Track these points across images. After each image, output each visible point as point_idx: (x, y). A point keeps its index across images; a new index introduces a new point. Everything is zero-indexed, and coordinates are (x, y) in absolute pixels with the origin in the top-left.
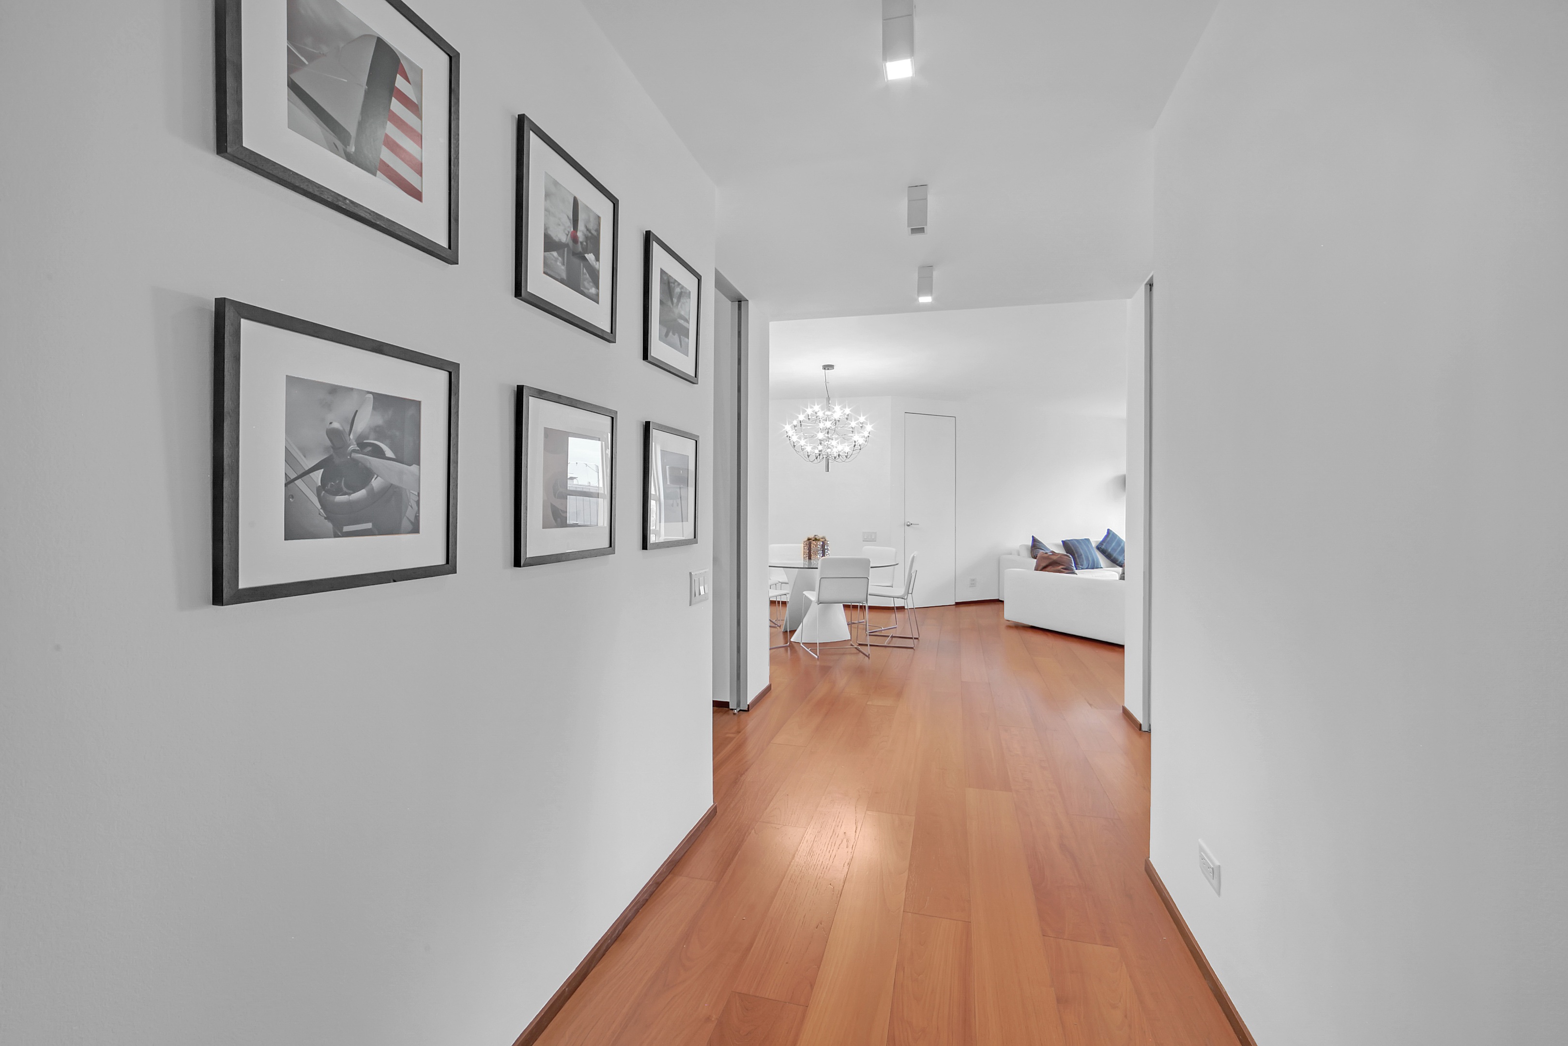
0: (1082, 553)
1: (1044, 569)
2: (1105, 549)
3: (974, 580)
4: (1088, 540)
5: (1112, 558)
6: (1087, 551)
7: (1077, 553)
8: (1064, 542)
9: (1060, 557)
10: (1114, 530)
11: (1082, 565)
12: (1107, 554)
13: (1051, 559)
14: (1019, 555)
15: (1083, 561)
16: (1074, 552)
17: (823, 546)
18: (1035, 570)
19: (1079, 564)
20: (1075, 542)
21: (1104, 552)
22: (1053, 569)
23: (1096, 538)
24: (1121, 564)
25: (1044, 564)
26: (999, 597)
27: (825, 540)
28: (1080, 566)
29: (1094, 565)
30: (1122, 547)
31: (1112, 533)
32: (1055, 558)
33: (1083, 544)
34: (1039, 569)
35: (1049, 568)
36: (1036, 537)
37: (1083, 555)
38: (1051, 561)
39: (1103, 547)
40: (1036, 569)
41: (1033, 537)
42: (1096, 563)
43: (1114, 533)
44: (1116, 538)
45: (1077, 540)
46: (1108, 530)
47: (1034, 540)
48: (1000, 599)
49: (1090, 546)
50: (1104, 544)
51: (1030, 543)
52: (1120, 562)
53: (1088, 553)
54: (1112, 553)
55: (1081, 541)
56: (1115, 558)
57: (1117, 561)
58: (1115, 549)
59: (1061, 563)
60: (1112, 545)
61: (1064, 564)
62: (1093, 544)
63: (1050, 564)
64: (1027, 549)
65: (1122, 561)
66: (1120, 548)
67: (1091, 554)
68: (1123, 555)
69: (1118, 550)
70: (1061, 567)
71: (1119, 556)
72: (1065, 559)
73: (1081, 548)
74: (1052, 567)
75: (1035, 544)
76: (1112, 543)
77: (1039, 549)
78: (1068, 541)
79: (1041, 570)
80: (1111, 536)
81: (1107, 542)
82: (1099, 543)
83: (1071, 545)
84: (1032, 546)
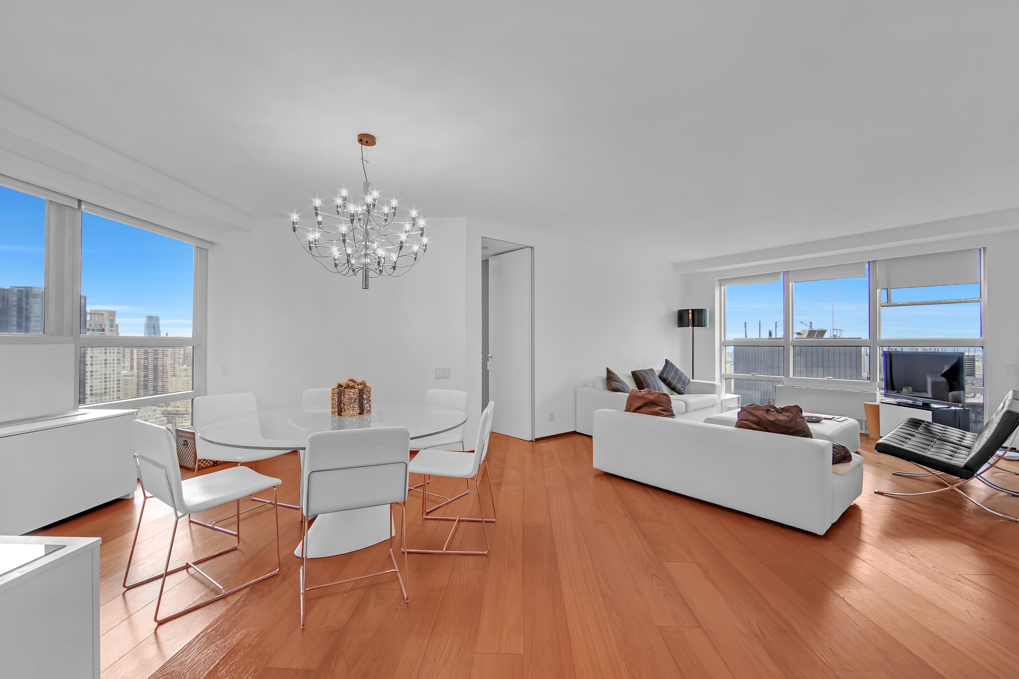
0: (650, 383)
1: (637, 410)
2: (666, 377)
3: (552, 414)
4: (652, 370)
5: (672, 386)
6: (654, 381)
7: (646, 383)
8: (633, 373)
9: (658, 397)
12: (667, 382)
13: (646, 399)
14: (594, 387)
17: (361, 392)
18: (626, 411)
20: (643, 372)
21: (664, 380)
22: (648, 410)
23: (658, 368)
24: (679, 392)
25: (637, 405)
26: (576, 429)
27: (366, 386)
30: (679, 376)
31: (670, 363)
32: (651, 397)
33: (649, 374)
34: (632, 410)
35: (644, 409)
36: (611, 368)
37: (651, 385)
38: (646, 401)
39: (664, 376)
40: (628, 410)
41: (607, 369)
43: (671, 363)
44: (674, 367)
46: (666, 360)
47: (609, 372)
48: (577, 431)
49: (655, 376)
50: (665, 373)
51: (604, 375)
52: (679, 390)
53: (655, 383)
54: (671, 381)
55: (647, 371)
56: (674, 386)
57: (676, 389)
58: (673, 378)
59: (658, 403)
60: (673, 375)
61: (663, 405)
62: (657, 374)
63: (645, 405)
64: (602, 381)
65: (681, 388)
66: (678, 377)
67: (657, 383)
68: (681, 383)
69: (676, 379)
70: (659, 408)
71: (678, 384)
72: (664, 399)
73: (649, 378)
74: (648, 408)
75: (609, 376)
76: (672, 373)
77: (614, 381)
78: (637, 372)
79: (634, 411)
80: (669, 366)
81: (666, 371)
82: (661, 373)
83: (640, 376)
84: (607, 378)
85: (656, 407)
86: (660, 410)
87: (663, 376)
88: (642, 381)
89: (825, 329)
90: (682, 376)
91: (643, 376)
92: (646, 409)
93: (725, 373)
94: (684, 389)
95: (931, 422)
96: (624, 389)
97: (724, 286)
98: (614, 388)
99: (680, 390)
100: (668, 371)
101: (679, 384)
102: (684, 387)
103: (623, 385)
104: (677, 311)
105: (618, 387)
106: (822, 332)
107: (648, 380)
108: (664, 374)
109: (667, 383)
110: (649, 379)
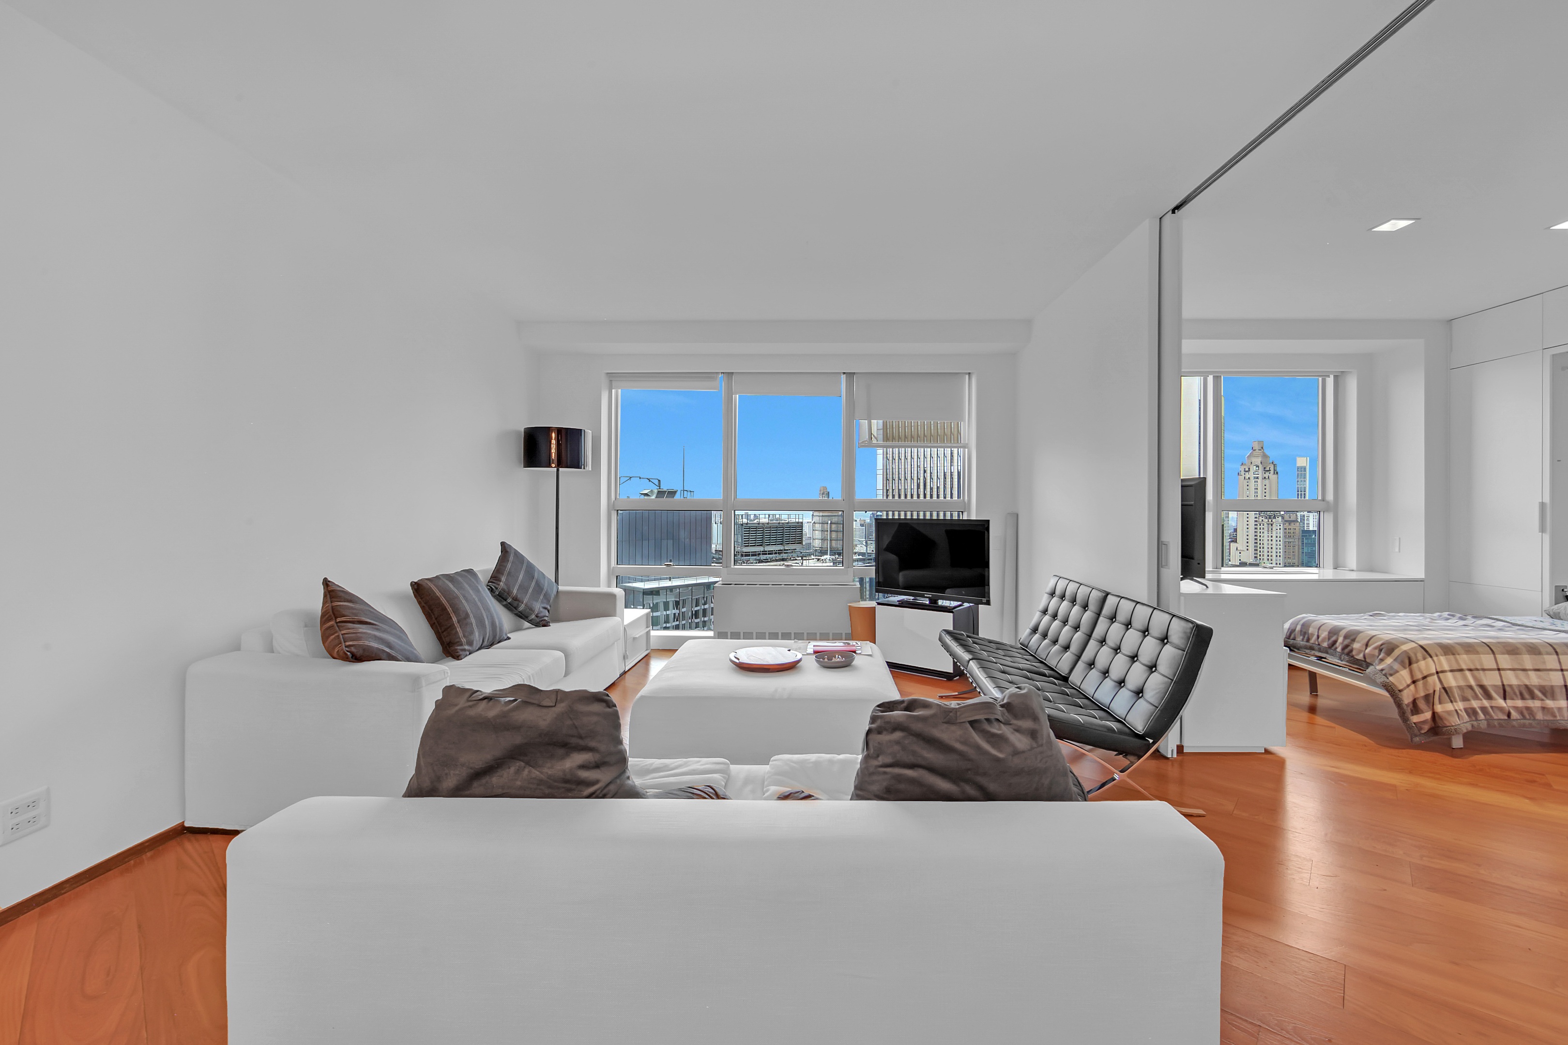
0: (469, 611)
1: (475, 781)
2: (505, 588)
4: (470, 572)
5: (521, 610)
6: (478, 604)
7: (456, 611)
8: (418, 588)
9: (571, 712)
10: (518, 545)
11: (470, 643)
12: (509, 600)
13: (517, 728)
14: (271, 650)
15: (472, 632)
16: (450, 610)
19: (464, 640)
21: (501, 597)
23: (485, 564)
24: (537, 620)
25: (477, 759)
28: (467, 647)
29: (495, 637)
30: (537, 582)
31: (512, 551)
32: (543, 719)
33: (464, 585)
36: (338, 580)
37: (471, 616)
38: (518, 739)
39: (501, 584)
41: (326, 583)
42: (498, 629)
43: (515, 550)
44: (522, 560)
45: (447, 576)
47: (331, 592)
49: (478, 588)
50: (503, 579)
51: (316, 602)
52: (535, 618)
53: (474, 606)
54: (517, 596)
55: (456, 577)
56: (525, 608)
57: (532, 613)
58: (523, 588)
59: (574, 741)
60: (521, 582)
61: (592, 744)
62: (484, 578)
63: (516, 754)
64: (306, 626)
65: (541, 612)
66: (533, 584)
67: (487, 609)
68: (542, 597)
69: (530, 590)
70: (580, 758)
71: (534, 603)
72: (595, 719)
73: (464, 597)
74: (528, 763)
75: (333, 609)
76: (521, 577)
77: (353, 622)
78: (426, 581)
79: (458, 792)
80: (511, 558)
81: (506, 573)
82: (491, 577)
83: (438, 594)
84: (323, 616)
85: (563, 758)
86: (583, 767)
87: (499, 585)
88: (444, 609)
89: (675, 489)
90: (542, 582)
91: (446, 592)
92: (518, 771)
93: (616, 566)
94: (548, 611)
95: (952, 629)
96: (390, 647)
97: (617, 388)
98: (353, 649)
99: (539, 615)
100: (509, 573)
101: (537, 601)
102: (549, 608)
103: (385, 631)
104: (523, 430)
105: (367, 643)
106: (672, 493)
107: (464, 601)
108: (500, 581)
109: (509, 603)
110: (467, 600)
